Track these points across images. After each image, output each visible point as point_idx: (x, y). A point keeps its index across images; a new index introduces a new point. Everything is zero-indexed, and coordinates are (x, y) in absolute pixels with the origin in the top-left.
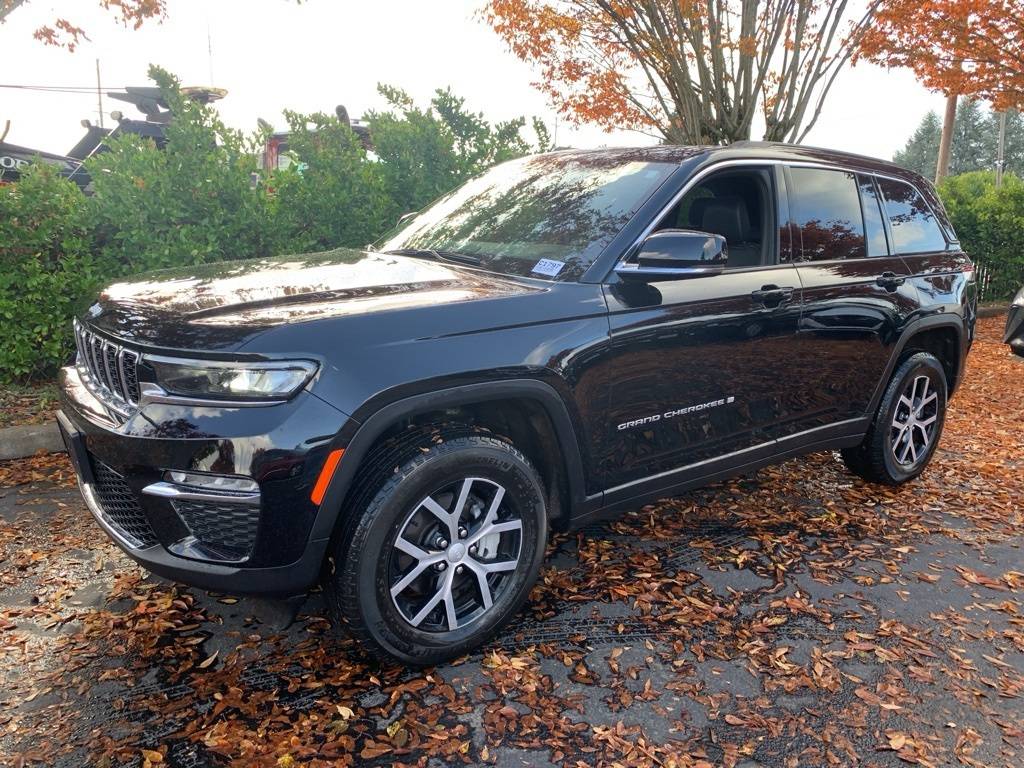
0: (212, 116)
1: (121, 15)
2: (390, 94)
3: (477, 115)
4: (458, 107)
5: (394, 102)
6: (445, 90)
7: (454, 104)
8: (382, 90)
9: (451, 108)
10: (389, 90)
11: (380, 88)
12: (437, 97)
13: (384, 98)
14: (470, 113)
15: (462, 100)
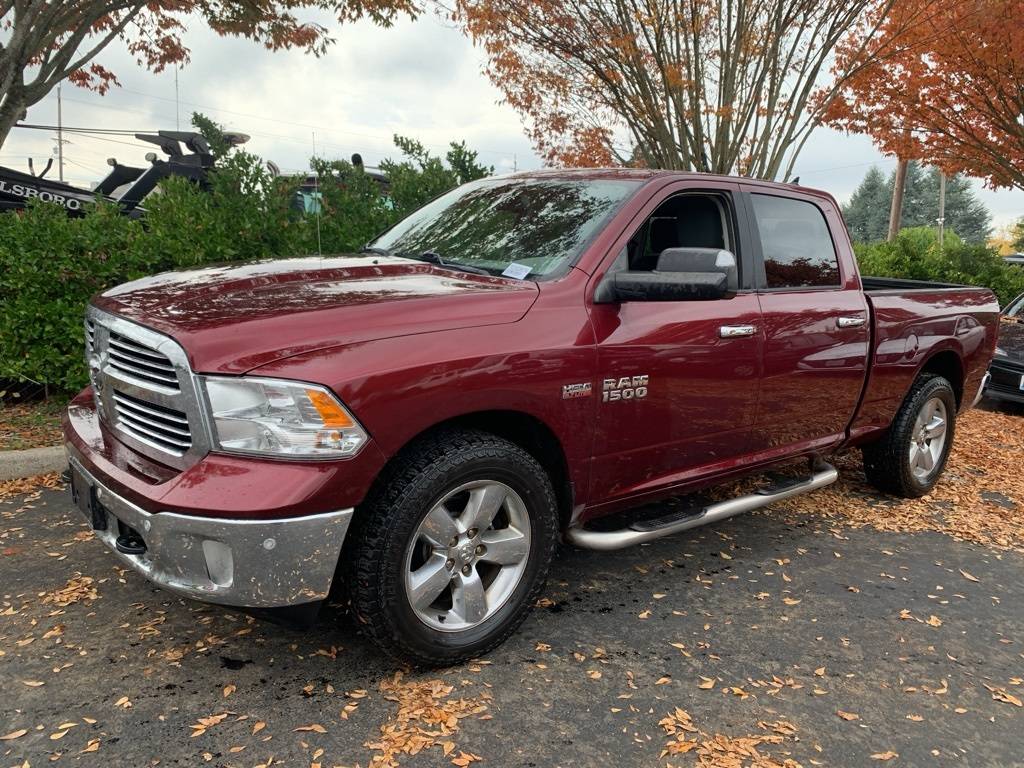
0: (256, 163)
1: (145, 60)
2: (407, 146)
3: (489, 169)
4: (471, 159)
5: (409, 153)
6: (460, 144)
7: (468, 158)
8: (398, 141)
9: (464, 161)
10: (405, 141)
11: (396, 140)
12: (451, 149)
13: (399, 150)
14: (483, 167)
15: (475, 154)
